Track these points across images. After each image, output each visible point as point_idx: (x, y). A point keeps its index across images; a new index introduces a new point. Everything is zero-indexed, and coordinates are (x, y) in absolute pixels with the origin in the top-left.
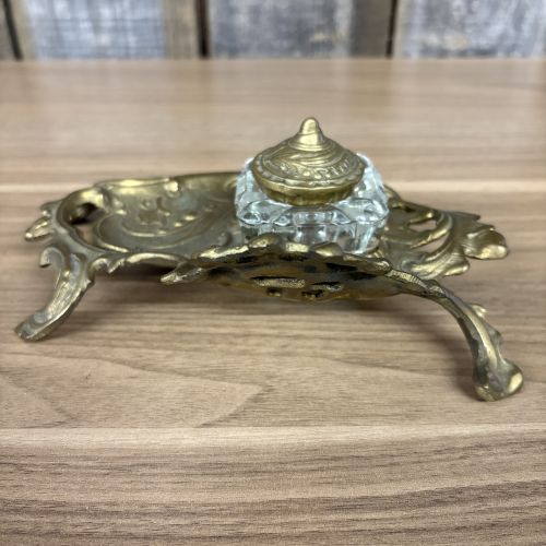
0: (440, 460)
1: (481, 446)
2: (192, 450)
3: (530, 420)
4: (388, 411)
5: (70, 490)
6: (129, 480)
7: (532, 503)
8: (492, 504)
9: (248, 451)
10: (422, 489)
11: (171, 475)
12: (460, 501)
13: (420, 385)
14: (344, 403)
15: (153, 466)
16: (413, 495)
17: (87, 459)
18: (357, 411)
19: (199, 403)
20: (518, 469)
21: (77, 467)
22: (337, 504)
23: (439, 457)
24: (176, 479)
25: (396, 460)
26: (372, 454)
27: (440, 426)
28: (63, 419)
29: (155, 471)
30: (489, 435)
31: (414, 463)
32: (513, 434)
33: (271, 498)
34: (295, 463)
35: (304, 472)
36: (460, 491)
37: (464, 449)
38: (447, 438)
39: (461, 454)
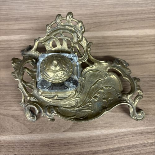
0: (116, 139)
1: (126, 135)
2: (62, 139)
3: (137, 127)
4: (105, 125)
5: (37, 151)
6: (49, 148)
7: (134, 150)
8: (126, 151)
9: (74, 139)
10: (112, 147)
11: (58, 146)
12: (120, 150)
15: (53, 144)
16: (110, 149)
17: (39, 143)
18: (98, 126)
19: (61, 125)
20: (133, 141)
21: (37, 145)
22: (94, 152)
23: (116, 138)
24: (59, 147)
25: (107, 139)
26: (101, 138)
27: (117, 129)
28: (31, 131)
29: (54, 145)
30: (128, 132)
31: (110, 140)
32: (133, 131)
33: (80, 151)
34: (84, 141)
35: (86, 144)
36: (120, 147)
37: (122, 136)
38: (118, 133)
39: (121, 137)
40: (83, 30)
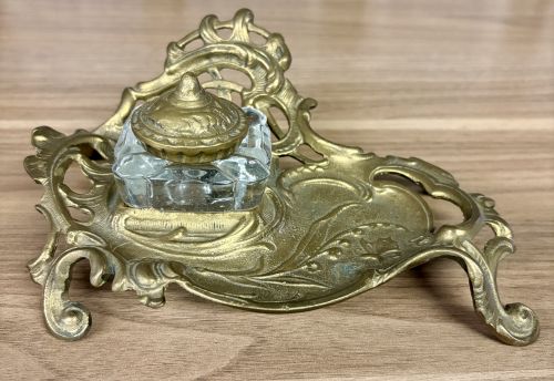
13: (410, 333)
14: (336, 354)
18: (350, 362)
19: (192, 356)
40: (285, 60)
